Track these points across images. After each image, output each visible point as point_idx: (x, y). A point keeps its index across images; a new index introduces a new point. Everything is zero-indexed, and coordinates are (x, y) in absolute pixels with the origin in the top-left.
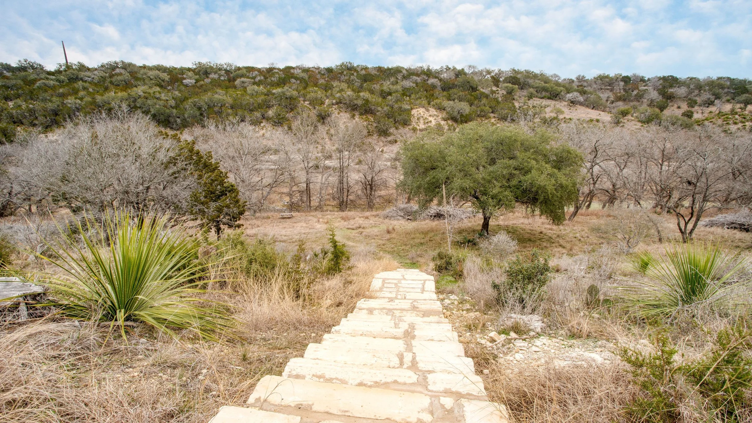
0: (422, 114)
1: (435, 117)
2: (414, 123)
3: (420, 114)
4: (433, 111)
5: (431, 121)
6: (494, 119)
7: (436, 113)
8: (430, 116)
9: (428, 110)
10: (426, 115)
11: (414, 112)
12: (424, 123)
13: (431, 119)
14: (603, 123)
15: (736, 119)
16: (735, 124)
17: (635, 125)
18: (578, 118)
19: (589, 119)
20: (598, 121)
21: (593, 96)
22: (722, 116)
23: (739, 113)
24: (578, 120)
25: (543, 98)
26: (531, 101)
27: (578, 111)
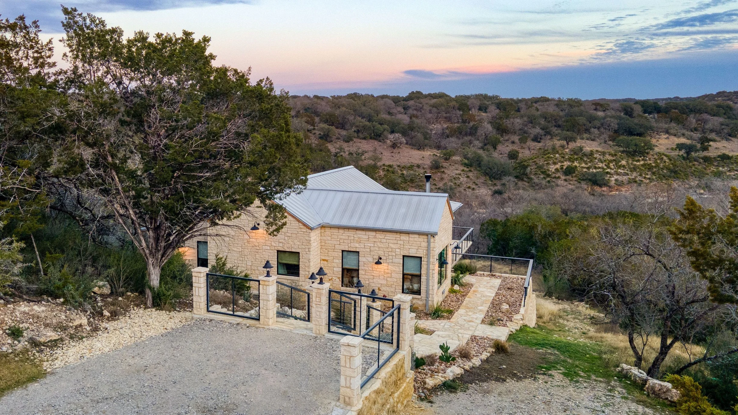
14: (424, 168)
15: (556, 159)
16: (555, 163)
17: (457, 170)
18: (398, 164)
19: (409, 165)
20: (418, 166)
21: (419, 134)
22: (545, 155)
23: (560, 152)
24: (399, 166)
25: (365, 138)
26: (351, 143)
27: (401, 154)
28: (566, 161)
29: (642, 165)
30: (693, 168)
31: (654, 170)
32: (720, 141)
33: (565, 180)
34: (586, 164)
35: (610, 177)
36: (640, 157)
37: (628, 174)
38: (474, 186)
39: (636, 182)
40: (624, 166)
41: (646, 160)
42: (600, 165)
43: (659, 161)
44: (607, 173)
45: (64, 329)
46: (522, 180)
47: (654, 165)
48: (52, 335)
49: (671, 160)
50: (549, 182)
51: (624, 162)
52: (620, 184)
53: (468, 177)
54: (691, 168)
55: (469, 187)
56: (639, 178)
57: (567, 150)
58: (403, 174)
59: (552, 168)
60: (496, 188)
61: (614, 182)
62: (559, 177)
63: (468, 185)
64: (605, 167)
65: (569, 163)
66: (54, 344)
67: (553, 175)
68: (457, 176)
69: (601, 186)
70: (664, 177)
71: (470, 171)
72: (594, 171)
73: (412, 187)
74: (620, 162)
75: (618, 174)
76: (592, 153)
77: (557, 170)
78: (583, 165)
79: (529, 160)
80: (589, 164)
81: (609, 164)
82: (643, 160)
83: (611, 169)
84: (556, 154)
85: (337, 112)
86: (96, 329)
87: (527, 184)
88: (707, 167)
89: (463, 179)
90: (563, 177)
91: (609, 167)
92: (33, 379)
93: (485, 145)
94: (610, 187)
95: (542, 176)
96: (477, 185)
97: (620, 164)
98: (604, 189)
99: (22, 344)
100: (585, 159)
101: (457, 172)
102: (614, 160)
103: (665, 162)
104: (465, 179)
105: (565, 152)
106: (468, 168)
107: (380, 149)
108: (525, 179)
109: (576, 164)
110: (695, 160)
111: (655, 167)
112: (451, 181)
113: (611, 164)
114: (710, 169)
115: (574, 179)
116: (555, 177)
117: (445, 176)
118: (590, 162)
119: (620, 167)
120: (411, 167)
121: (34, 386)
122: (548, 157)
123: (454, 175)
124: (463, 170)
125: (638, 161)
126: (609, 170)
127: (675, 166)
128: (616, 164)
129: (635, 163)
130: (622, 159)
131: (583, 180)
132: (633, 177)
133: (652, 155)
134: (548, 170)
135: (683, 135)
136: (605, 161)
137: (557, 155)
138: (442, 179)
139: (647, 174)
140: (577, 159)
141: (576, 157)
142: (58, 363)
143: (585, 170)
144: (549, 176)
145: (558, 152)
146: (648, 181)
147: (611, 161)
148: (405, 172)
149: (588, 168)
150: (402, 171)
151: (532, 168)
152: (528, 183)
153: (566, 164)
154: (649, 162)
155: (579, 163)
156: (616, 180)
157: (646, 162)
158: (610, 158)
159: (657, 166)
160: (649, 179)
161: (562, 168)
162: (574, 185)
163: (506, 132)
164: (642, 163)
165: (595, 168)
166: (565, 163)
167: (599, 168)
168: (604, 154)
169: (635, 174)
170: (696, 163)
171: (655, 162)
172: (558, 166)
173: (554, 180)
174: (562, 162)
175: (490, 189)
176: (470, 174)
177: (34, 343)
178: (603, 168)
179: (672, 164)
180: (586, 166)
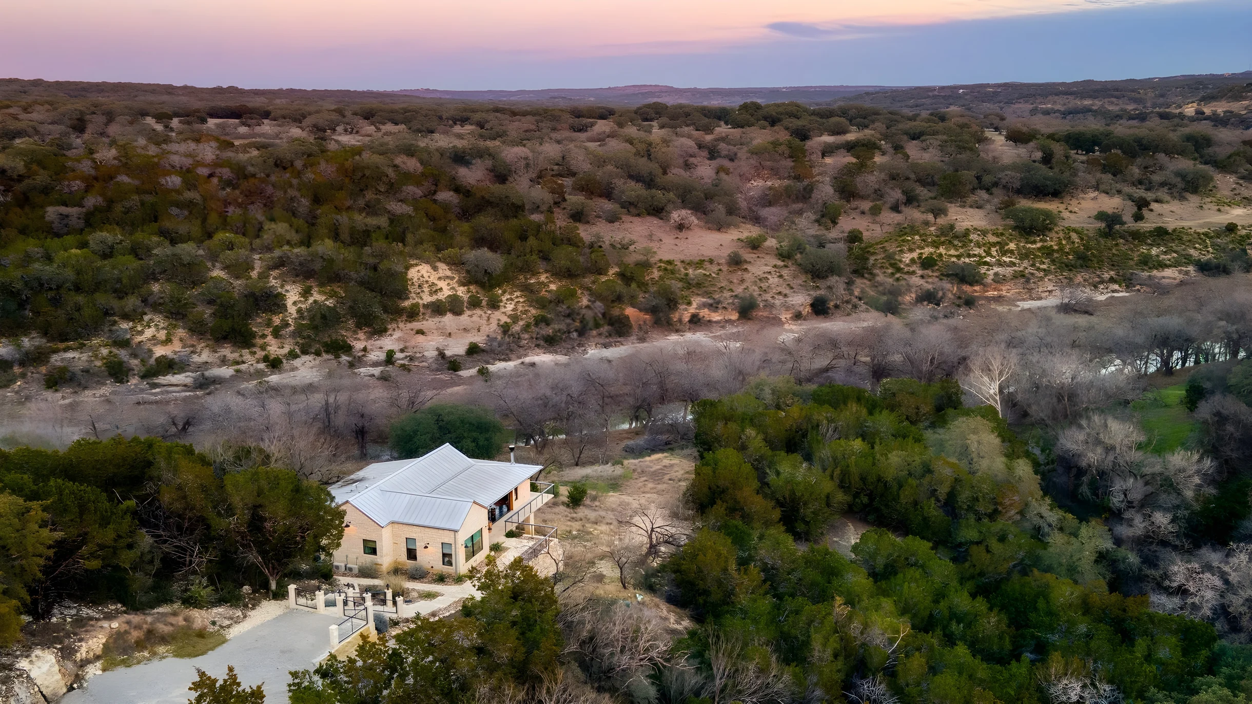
0: (426, 275)
1: (448, 281)
2: (413, 295)
3: (422, 276)
4: (444, 270)
5: (441, 289)
6: (545, 275)
7: (449, 273)
8: (440, 278)
9: (435, 269)
10: (433, 278)
11: (413, 273)
12: (431, 293)
13: (442, 284)
14: (719, 264)
15: (914, 243)
16: (911, 250)
17: (766, 265)
18: (683, 258)
19: (698, 258)
20: (711, 261)
21: (720, 206)
22: (900, 236)
23: (922, 232)
24: (683, 262)
25: (638, 215)
26: (617, 224)
27: (689, 241)
28: (927, 246)
29: (1039, 249)
30: (1114, 251)
31: (1056, 255)
32: (1168, 202)
33: (922, 277)
34: (957, 250)
35: (988, 270)
36: (1039, 236)
37: (1014, 264)
38: (787, 291)
39: (1023, 276)
40: (1012, 252)
41: (1046, 241)
42: (977, 251)
43: (1064, 242)
44: (986, 263)
45: (232, 619)
46: (863, 276)
47: (1056, 248)
48: (227, 622)
49: (1082, 239)
50: (898, 279)
51: (1012, 246)
52: (999, 280)
53: (781, 276)
54: (1111, 250)
55: (780, 293)
56: (1030, 270)
57: (932, 229)
58: (687, 275)
59: (907, 257)
60: (819, 292)
61: (991, 277)
62: (913, 273)
63: (779, 289)
64: (984, 254)
65: (931, 250)
66: (229, 626)
67: (906, 269)
68: (765, 275)
69: (971, 284)
70: (1067, 266)
71: (786, 266)
72: (967, 260)
73: (698, 295)
74: (1008, 244)
75: (1000, 264)
76: (967, 233)
77: (913, 261)
78: (952, 252)
79: (877, 244)
80: (961, 250)
81: (990, 249)
82: (1041, 240)
83: (992, 256)
84: (916, 234)
85: (599, 174)
86: (245, 617)
87: (868, 283)
88: (1136, 246)
89: (773, 280)
90: (920, 272)
91: (989, 254)
92: (223, 642)
93: (823, 216)
94: (984, 286)
95: (890, 271)
96: (792, 288)
97: (1006, 248)
98: (977, 288)
99: (217, 628)
100: (956, 242)
101: (768, 269)
102: (998, 243)
103: (1073, 243)
104: (776, 280)
105: (928, 233)
106: (783, 261)
107: (659, 234)
108: (866, 275)
109: (942, 250)
110: (1121, 237)
111: (1057, 251)
112: (755, 283)
113: (993, 249)
114: (1138, 251)
115: (935, 274)
116: (908, 273)
117: (746, 276)
118: (962, 247)
119: (1004, 253)
120: (700, 264)
121: (224, 645)
122: (903, 241)
123: (760, 273)
124: (775, 266)
125: (1034, 242)
126: (988, 259)
127: (1087, 248)
128: (1000, 248)
129: (1029, 245)
130: (1011, 241)
131: (948, 276)
132: (1021, 269)
133: (1057, 233)
134: (901, 261)
135: (1119, 192)
136: (984, 245)
137: (917, 237)
138: (743, 281)
139: (1044, 263)
140: (943, 243)
141: (943, 239)
142: (231, 636)
143: (954, 259)
144: (899, 270)
145: (918, 233)
146: (1042, 274)
147: (994, 245)
148: (690, 271)
149: (959, 257)
150: (686, 269)
151: (879, 257)
152: (870, 280)
153: (928, 251)
154: (1049, 243)
155: (946, 249)
156: (996, 274)
157: (1046, 244)
158: (993, 239)
159: (1061, 250)
160: (1044, 270)
161: (920, 258)
162: (933, 283)
163: (854, 197)
164: (1039, 245)
165: (969, 256)
166: (926, 249)
167: (975, 255)
168: (984, 233)
169: (1026, 263)
170: (1121, 241)
171: (1060, 244)
172: (915, 255)
173: (906, 277)
174: (923, 248)
175: (809, 295)
176: (785, 272)
177: (221, 627)
178: (980, 256)
179: (1084, 245)
180: (956, 253)
